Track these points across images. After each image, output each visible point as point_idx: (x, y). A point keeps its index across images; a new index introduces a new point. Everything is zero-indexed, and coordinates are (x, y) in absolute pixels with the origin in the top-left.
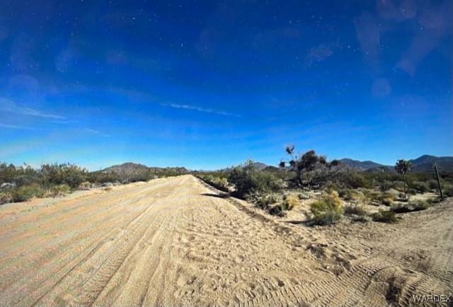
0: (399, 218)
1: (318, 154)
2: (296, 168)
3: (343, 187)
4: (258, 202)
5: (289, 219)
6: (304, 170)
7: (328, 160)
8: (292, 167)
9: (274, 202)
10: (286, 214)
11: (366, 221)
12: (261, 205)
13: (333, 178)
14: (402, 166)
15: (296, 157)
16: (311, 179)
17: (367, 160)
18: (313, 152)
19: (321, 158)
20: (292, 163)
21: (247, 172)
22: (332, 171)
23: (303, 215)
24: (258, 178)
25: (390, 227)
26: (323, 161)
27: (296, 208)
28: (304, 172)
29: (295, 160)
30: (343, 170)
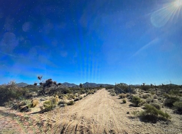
0: (75, 103)
1: (53, 81)
2: (42, 86)
3: (61, 94)
4: (14, 106)
5: (32, 112)
6: (46, 87)
7: (57, 83)
8: (41, 86)
9: (25, 104)
10: (30, 110)
11: (65, 106)
12: (15, 108)
13: (58, 90)
14: (81, 85)
15: (43, 81)
16: (49, 91)
17: (73, 83)
18: (51, 80)
19: (54, 82)
20: (41, 84)
21: (9, 88)
22: (58, 87)
23: (40, 109)
24: (17, 92)
25: (72, 106)
26: (55, 83)
27: (37, 106)
28: (46, 88)
29: (42, 82)
30: (62, 87)
